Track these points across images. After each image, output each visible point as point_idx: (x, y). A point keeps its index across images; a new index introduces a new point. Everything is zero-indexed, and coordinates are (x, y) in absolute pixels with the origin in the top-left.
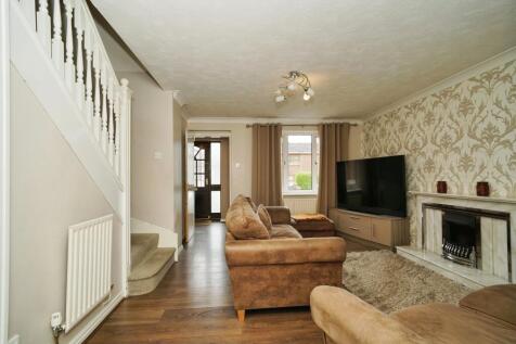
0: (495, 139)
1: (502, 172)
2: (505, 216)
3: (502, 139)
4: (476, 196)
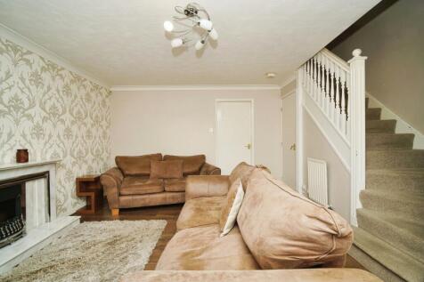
0: (21, 110)
1: (26, 140)
2: (45, 175)
3: (26, 112)
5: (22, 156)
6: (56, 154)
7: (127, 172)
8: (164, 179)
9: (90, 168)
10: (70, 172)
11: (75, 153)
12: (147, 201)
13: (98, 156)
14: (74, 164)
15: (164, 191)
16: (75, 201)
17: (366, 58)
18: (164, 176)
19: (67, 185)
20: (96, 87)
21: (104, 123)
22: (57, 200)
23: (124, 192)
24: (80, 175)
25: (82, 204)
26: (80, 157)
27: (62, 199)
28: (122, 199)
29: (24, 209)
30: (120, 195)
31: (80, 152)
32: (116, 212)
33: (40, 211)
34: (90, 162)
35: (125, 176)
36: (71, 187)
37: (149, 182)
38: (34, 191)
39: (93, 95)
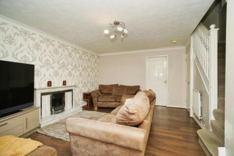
2: (71, 90)
4: (62, 86)
5: (64, 83)
6: (76, 83)
7: (102, 92)
8: (118, 96)
9: (89, 89)
10: (81, 90)
11: (83, 83)
12: (108, 105)
13: (92, 84)
14: (83, 87)
15: (116, 101)
16: (82, 102)
17: (218, 29)
18: (118, 95)
19: (79, 95)
20: (93, 55)
21: (96, 70)
22: (76, 101)
23: (99, 100)
24: (85, 92)
25: (85, 104)
26: (85, 85)
27: (78, 101)
28: (99, 103)
29: (64, 103)
30: (98, 101)
31: (85, 82)
32: (96, 108)
33: (69, 104)
34: (89, 87)
35: (102, 93)
36: (81, 96)
37: (111, 97)
38: (68, 96)
39: (91, 58)
